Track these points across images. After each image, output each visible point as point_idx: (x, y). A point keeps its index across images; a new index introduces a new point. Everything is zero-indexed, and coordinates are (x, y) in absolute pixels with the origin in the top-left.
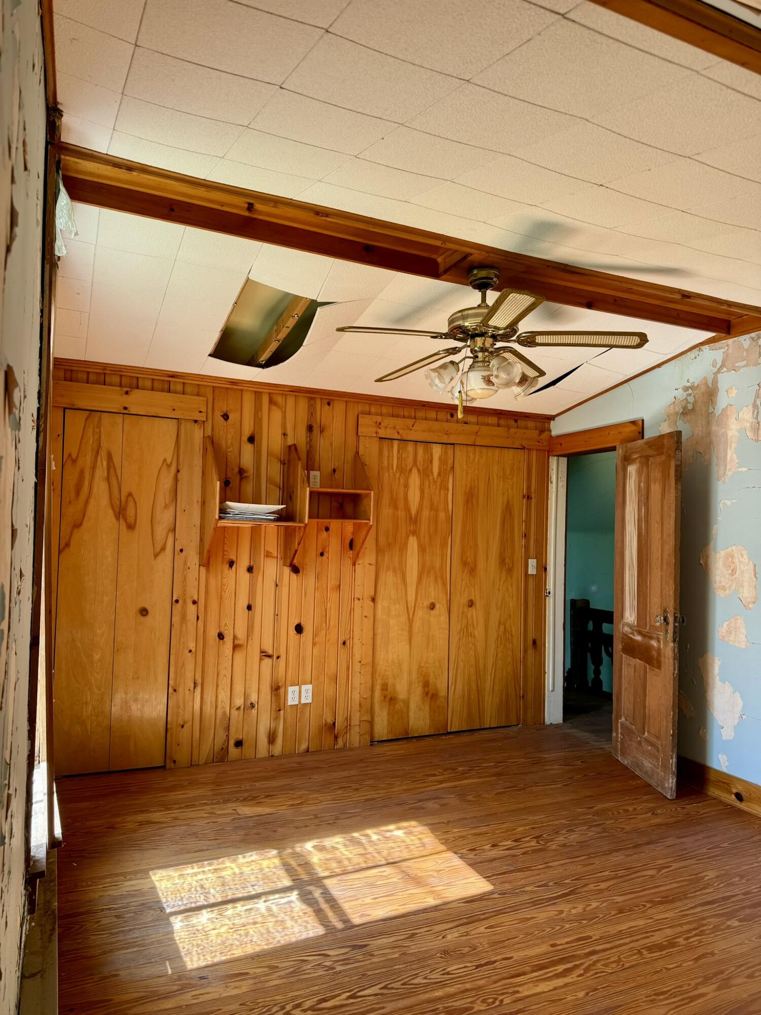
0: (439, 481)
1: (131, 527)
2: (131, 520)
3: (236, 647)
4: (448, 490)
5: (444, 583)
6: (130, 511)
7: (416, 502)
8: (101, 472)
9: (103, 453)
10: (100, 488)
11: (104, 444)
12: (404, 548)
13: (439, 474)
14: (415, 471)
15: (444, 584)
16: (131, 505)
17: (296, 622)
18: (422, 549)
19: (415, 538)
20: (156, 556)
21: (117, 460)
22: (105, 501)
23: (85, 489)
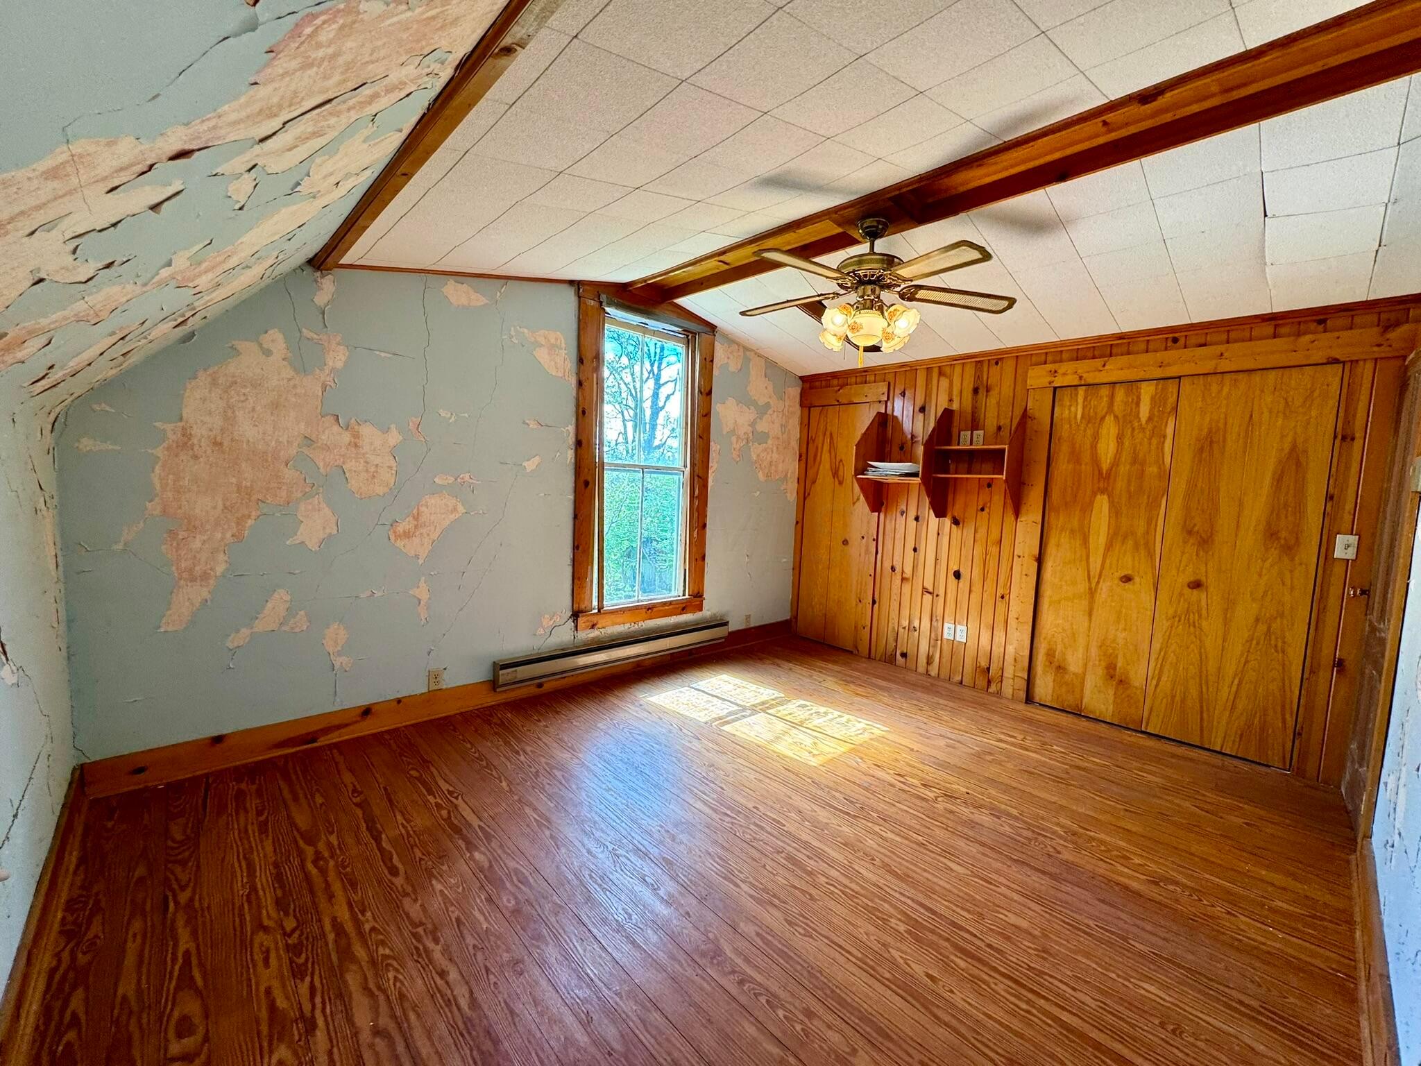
0: (1150, 427)
1: (841, 483)
2: (841, 479)
3: (903, 579)
4: (1165, 437)
5: (1149, 552)
6: (841, 473)
7: (1109, 456)
8: (826, 447)
9: (828, 433)
10: (826, 456)
11: (829, 428)
12: (1087, 508)
13: (1150, 419)
14: (1109, 420)
15: (1151, 555)
16: (841, 467)
17: (956, 568)
18: (1115, 511)
19: (1105, 497)
20: (854, 503)
21: (835, 436)
22: (828, 466)
23: (818, 458)
